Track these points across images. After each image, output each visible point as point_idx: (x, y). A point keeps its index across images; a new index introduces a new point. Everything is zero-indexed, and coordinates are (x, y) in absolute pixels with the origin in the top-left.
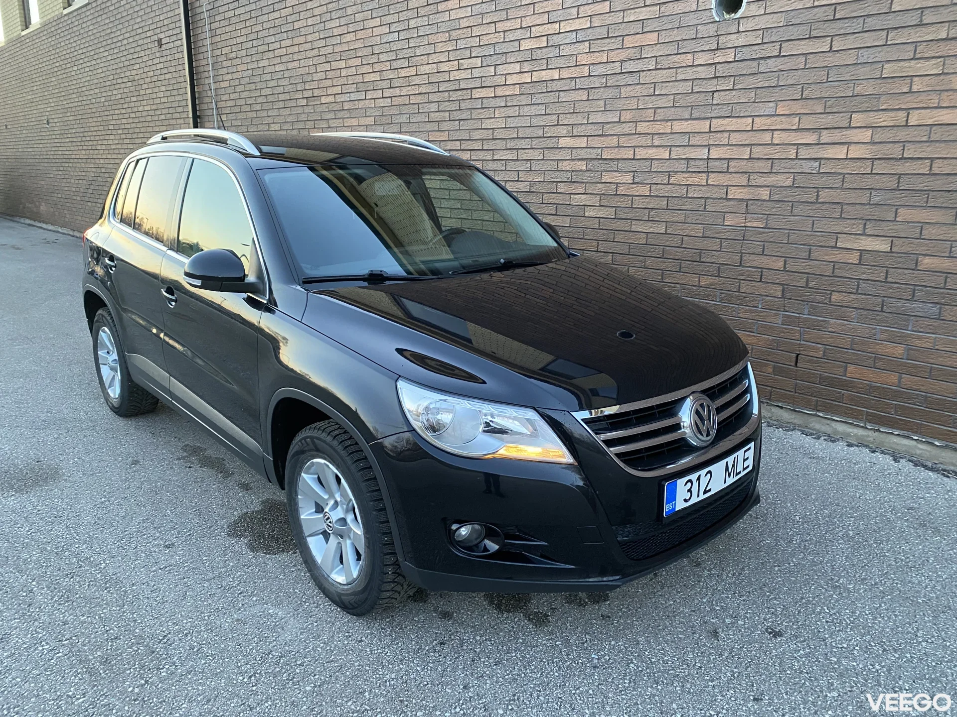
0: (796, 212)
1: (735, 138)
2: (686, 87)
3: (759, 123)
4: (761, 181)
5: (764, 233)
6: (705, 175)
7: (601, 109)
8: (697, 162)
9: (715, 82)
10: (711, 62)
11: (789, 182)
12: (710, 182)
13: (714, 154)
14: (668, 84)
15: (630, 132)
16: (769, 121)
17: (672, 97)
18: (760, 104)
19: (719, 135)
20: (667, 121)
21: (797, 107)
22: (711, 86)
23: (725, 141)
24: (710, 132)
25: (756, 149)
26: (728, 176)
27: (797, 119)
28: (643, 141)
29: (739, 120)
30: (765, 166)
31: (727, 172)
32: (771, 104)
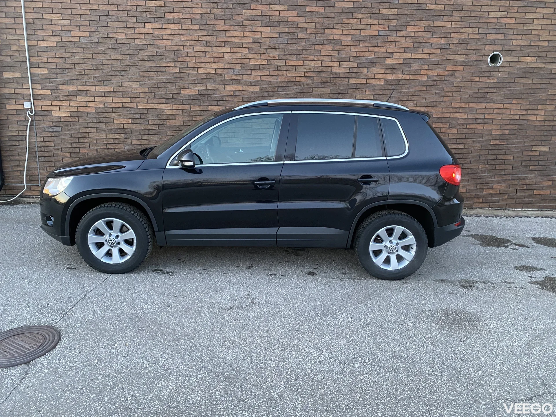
0: (518, 138)
1: (496, 111)
2: (476, 90)
3: (506, 106)
4: (505, 128)
5: (506, 146)
6: (483, 125)
7: (433, 95)
8: (480, 120)
9: (488, 89)
10: (487, 81)
11: (516, 128)
12: (485, 128)
13: (487, 117)
14: (467, 88)
15: (448, 106)
16: (510, 105)
17: (469, 93)
18: (506, 99)
19: (489, 110)
20: (466, 103)
21: (520, 102)
22: (486, 91)
23: (492, 112)
24: (486, 108)
25: (504, 116)
26: (492, 125)
27: (520, 106)
28: (454, 110)
29: (498, 104)
30: (507, 122)
31: (492, 124)
32: (511, 100)
